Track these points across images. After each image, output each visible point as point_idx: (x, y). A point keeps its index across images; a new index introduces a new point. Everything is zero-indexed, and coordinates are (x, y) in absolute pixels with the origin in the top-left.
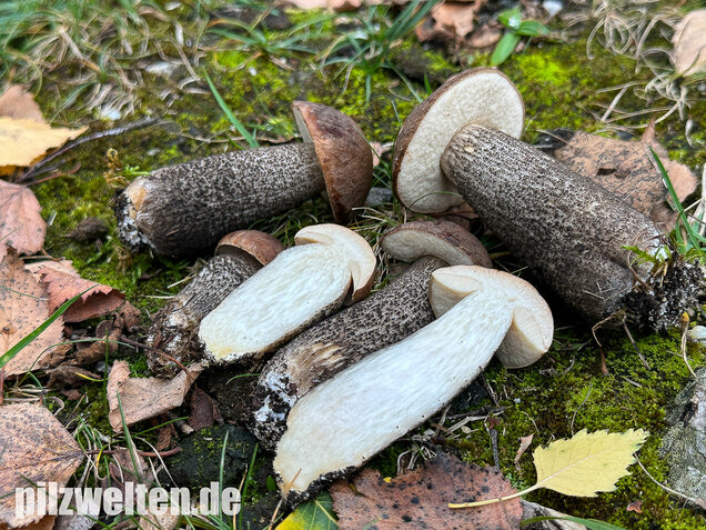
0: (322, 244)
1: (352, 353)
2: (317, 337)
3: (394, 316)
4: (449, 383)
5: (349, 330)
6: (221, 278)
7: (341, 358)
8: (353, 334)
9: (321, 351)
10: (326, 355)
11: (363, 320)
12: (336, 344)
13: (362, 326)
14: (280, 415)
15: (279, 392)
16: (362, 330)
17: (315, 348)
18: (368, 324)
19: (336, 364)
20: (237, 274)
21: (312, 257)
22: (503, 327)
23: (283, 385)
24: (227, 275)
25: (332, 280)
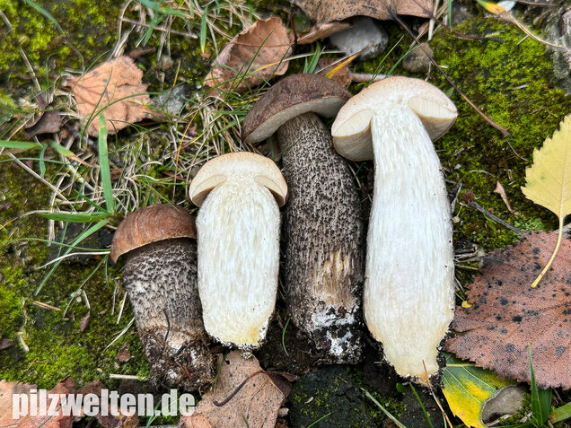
0: (219, 185)
1: (349, 246)
2: (316, 259)
3: (335, 189)
4: (437, 202)
5: (327, 232)
6: (164, 279)
7: (347, 258)
8: (333, 232)
9: (333, 267)
10: (339, 266)
11: (323, 214)
12: (334, 251)
13: (330, 219)
14: (346, 336)
15: (334, 323)
16: (333, 223)
17: (328, 268)
18: (331, 214)
19: (351, 265)
20: (172, 263)
21: (224, 203)
22: (419, 126)
23: (333, 316)
24: (166, 272)
25: (260, 205)
